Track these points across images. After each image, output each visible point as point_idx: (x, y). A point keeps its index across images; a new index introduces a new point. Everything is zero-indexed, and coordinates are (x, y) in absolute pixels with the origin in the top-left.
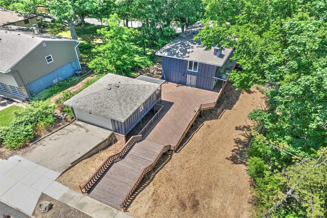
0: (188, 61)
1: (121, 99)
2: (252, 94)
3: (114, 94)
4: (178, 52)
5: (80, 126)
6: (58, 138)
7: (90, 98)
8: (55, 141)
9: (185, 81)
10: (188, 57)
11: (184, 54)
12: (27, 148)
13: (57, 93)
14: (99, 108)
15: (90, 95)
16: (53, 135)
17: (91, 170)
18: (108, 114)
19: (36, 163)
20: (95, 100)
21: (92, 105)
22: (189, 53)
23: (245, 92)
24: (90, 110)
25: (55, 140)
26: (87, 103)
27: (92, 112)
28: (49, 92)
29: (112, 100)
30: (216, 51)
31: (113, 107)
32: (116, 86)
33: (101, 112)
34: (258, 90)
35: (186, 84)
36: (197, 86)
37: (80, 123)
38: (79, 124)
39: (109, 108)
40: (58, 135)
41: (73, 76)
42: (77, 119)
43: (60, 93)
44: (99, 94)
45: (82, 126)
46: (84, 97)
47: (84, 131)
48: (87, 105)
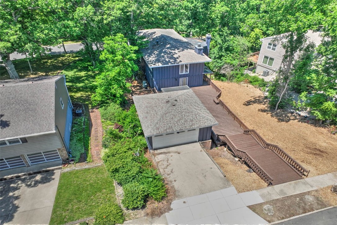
0: (180, 65)
4: (168, 60)
5: (165, 153)
6: (172, 170)
7: (167, 120)
9: (178, 85)
10: (181, 61)
11: (175, 60)
13: (89, 139)
14: (186, 124)
15: (162, 117)
20: (172, 119)
21: (176, 125)
22: (177, 58)
24: (179, 129)
26: (169, 125)
29: (188, 112)
30: (199, 51)
31: (196, 118)
32: (175, 101)
36: (189, 85)
39: (194, 120)
40: (166, 168)
41: (73, 118)
42: (153, 150)
43: (91, 138)
44: (170, 112)
45: (167, 152)
46: (159, 122)
47: (176, 154)
48: (172, 126)
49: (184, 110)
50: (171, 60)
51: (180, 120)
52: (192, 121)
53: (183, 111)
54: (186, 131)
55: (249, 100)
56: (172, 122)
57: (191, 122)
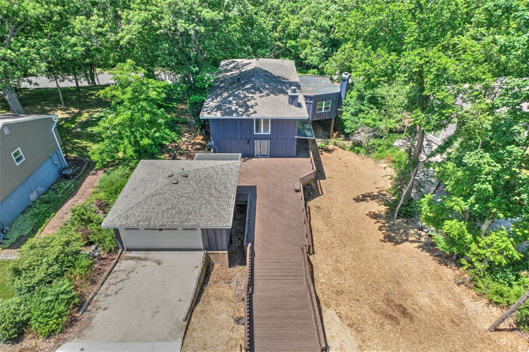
0: (253, 119)
1: (204, 193)
2: (334, 153)
3: (189, 189)
4: (236, 108)
5: (139, 259)
6: (120, 290)
7: (150, 205)
8: (118, 296)
9: (252, 151)
10: (255, 112)
11: (247, 110)
12: (79, 324)
13: (50, 216)
14: (175, 218)
15: (146, 199)
16: (105, 286)
17: (221, 319)
18: (199, 221)
19: (119, 342)
20: (160, 205)
21: (160, 216)
22: (252, 107)
23: (324, 153)
24: (161, 224)
25: (116, 293)
26: (149, 214)
27: (167, 225)
28: (33, 218)
29: (192, 199)
30: (291, 99)
31: (200, 210)
32: (183, 176)
33: (184, 222)
34: (337, 146)
35: (254, 155)
36: (272, 154)
37: (133, 254)
38: (135, 257)
39: (193, 212)
40: (115, 285)
41: (58, 181)
42: (125, 249)
43: (55, 214)
44: (162, 194)
45: (143, 258)
46: (135, 207)
47: (153, 264)
48: (151, 217)
49: (186, 193)
50: (240, 109)
51: (170, 209)
52: (189, 213)
53: (184, 195)
54: (180, 229)
55: (369, 193)
56: (156, 210)
57: (186, 216)
